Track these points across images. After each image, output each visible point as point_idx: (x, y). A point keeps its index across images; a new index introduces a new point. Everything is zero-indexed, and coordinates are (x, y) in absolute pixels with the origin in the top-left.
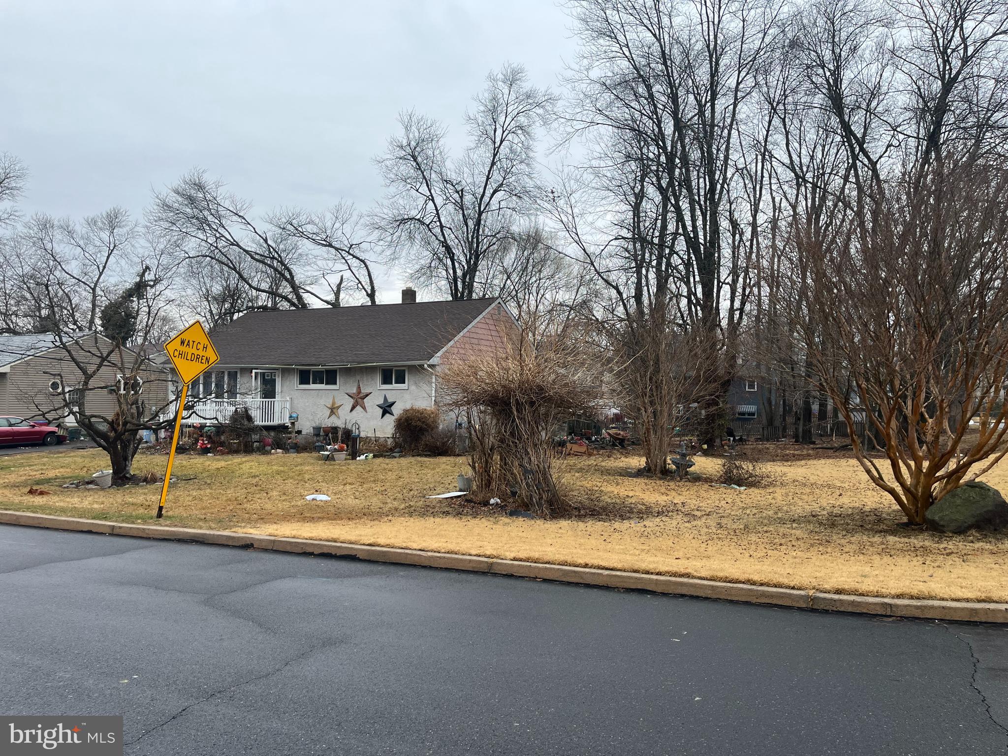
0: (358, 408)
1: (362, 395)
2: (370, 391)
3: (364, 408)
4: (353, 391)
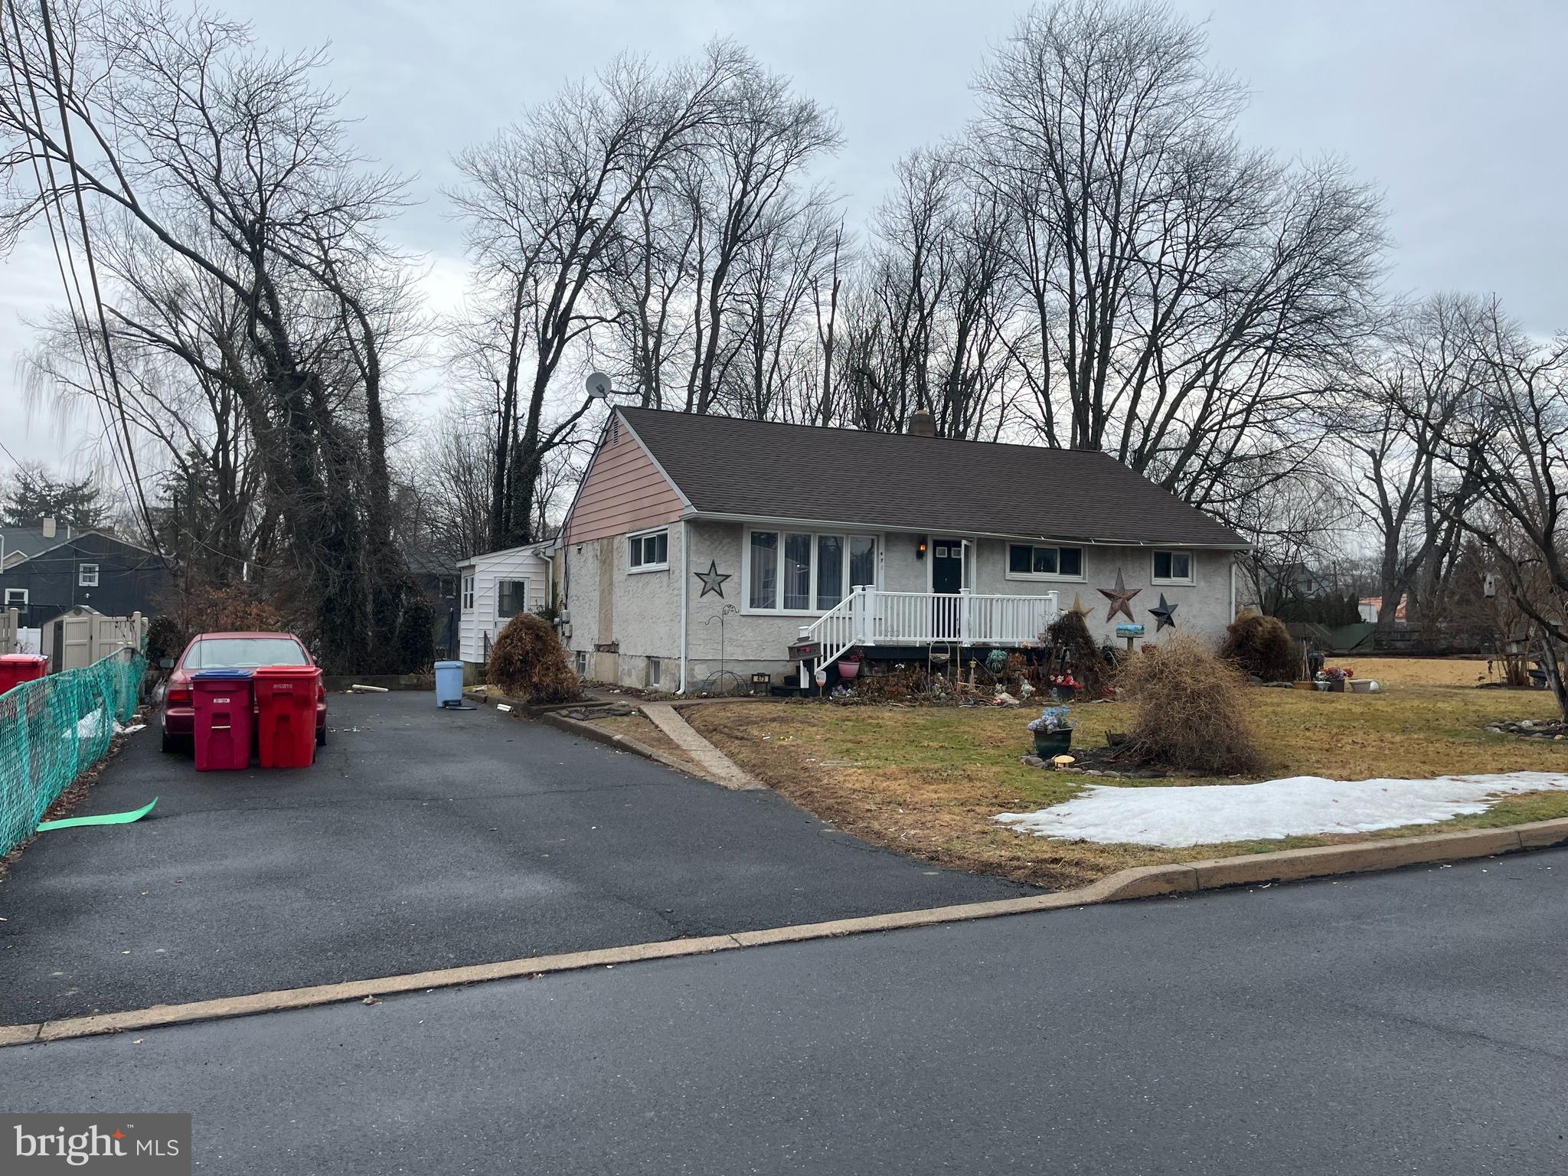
0: (1120, 615)
1: (1129, 594)
2: (1138, 588)
3: (1129, 615)
4: (1111, 586)
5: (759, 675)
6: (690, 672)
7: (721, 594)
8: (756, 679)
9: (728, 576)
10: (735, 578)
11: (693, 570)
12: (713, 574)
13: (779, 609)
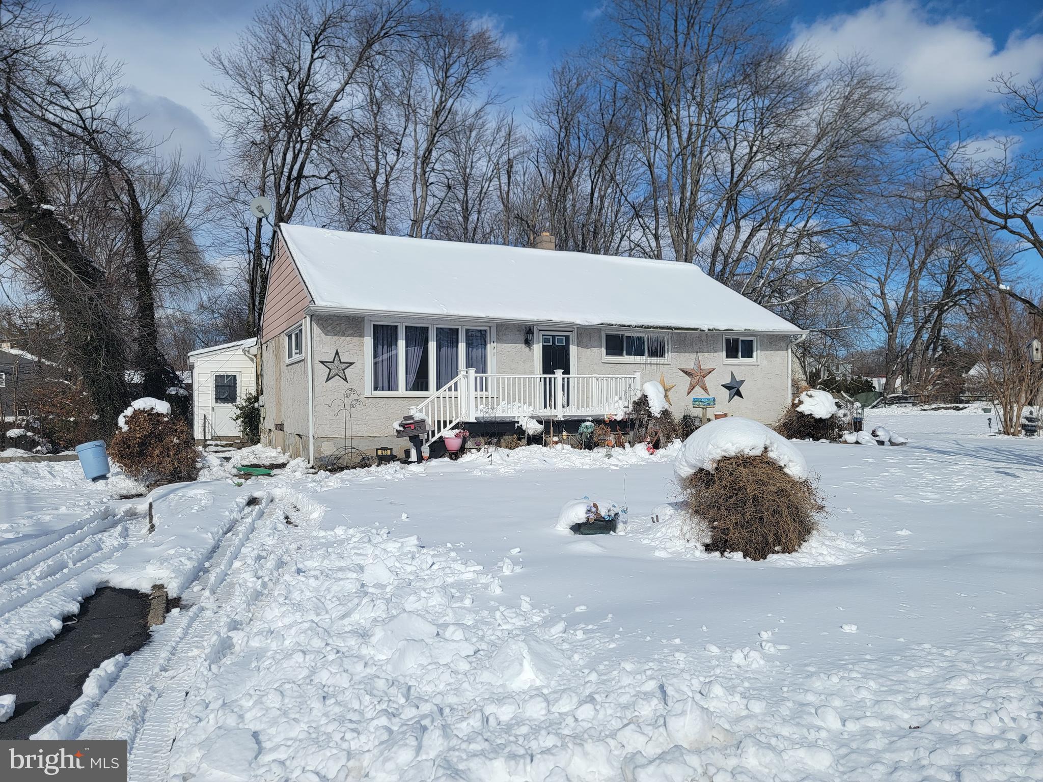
0: (698, 389)
1: (705, 372)
2: (712, 367)
3: (705, 389)
4: (690, 366)
5: (382, 449)
6: (318, 448)
7: (346, 380)
8: (379, 452)
9: (351, 364)
10: (358, 365)
11: (318, 358)
12: (337, 362)
13: (402, 390)
